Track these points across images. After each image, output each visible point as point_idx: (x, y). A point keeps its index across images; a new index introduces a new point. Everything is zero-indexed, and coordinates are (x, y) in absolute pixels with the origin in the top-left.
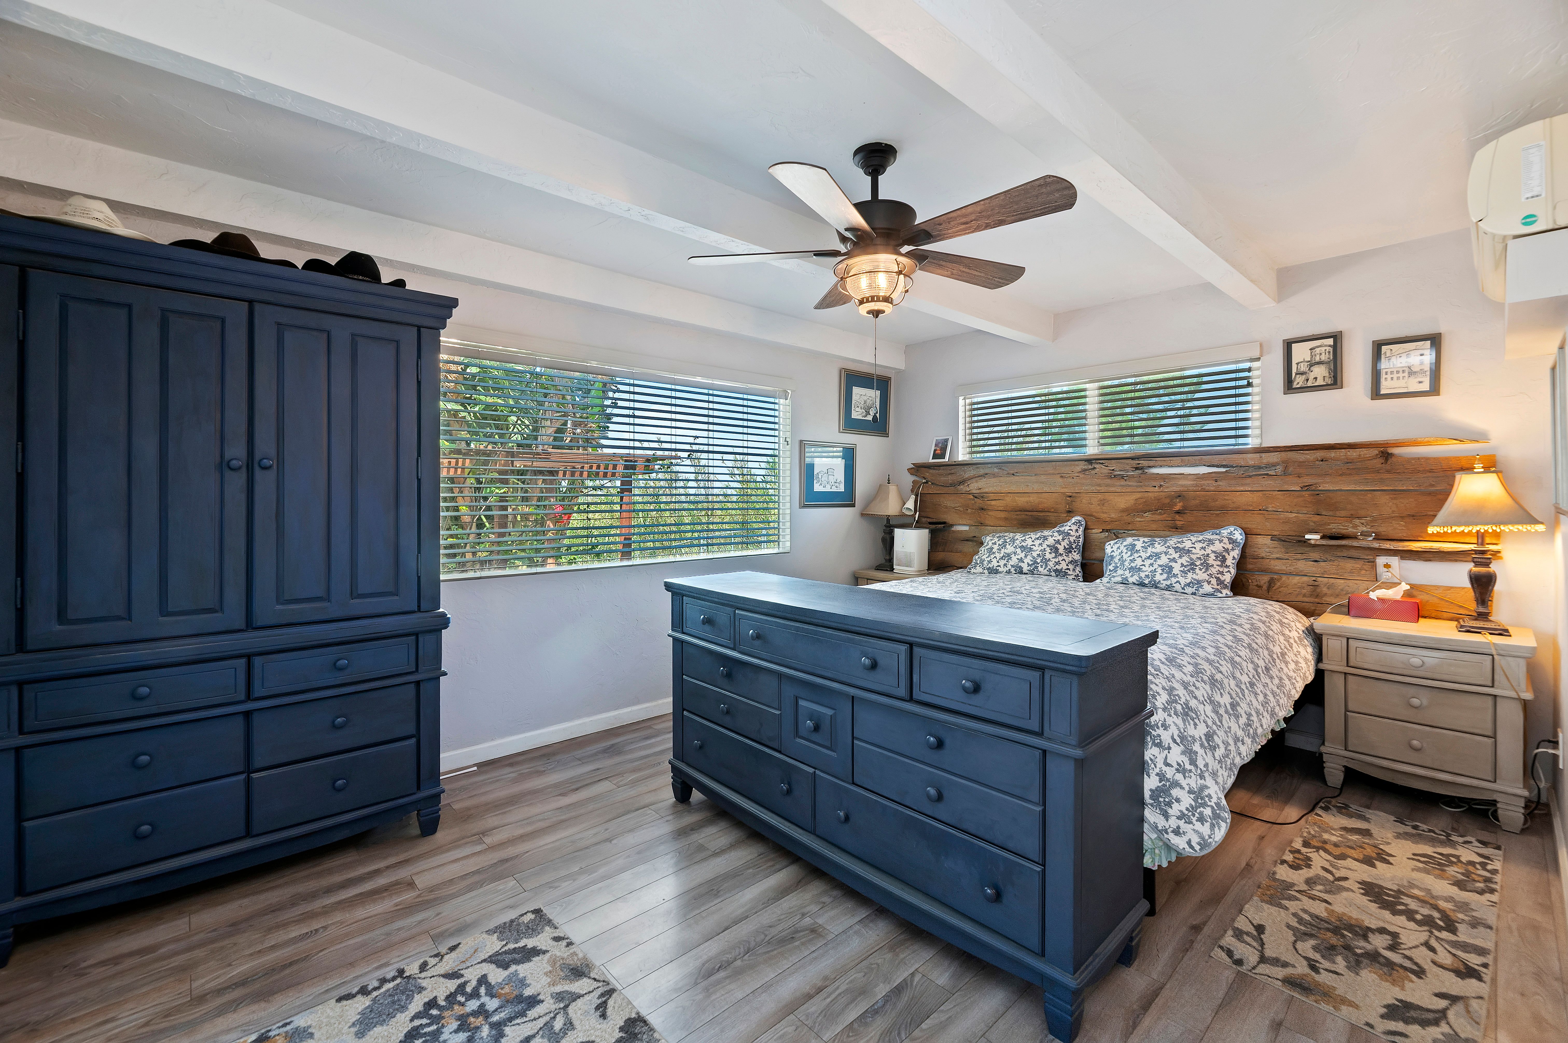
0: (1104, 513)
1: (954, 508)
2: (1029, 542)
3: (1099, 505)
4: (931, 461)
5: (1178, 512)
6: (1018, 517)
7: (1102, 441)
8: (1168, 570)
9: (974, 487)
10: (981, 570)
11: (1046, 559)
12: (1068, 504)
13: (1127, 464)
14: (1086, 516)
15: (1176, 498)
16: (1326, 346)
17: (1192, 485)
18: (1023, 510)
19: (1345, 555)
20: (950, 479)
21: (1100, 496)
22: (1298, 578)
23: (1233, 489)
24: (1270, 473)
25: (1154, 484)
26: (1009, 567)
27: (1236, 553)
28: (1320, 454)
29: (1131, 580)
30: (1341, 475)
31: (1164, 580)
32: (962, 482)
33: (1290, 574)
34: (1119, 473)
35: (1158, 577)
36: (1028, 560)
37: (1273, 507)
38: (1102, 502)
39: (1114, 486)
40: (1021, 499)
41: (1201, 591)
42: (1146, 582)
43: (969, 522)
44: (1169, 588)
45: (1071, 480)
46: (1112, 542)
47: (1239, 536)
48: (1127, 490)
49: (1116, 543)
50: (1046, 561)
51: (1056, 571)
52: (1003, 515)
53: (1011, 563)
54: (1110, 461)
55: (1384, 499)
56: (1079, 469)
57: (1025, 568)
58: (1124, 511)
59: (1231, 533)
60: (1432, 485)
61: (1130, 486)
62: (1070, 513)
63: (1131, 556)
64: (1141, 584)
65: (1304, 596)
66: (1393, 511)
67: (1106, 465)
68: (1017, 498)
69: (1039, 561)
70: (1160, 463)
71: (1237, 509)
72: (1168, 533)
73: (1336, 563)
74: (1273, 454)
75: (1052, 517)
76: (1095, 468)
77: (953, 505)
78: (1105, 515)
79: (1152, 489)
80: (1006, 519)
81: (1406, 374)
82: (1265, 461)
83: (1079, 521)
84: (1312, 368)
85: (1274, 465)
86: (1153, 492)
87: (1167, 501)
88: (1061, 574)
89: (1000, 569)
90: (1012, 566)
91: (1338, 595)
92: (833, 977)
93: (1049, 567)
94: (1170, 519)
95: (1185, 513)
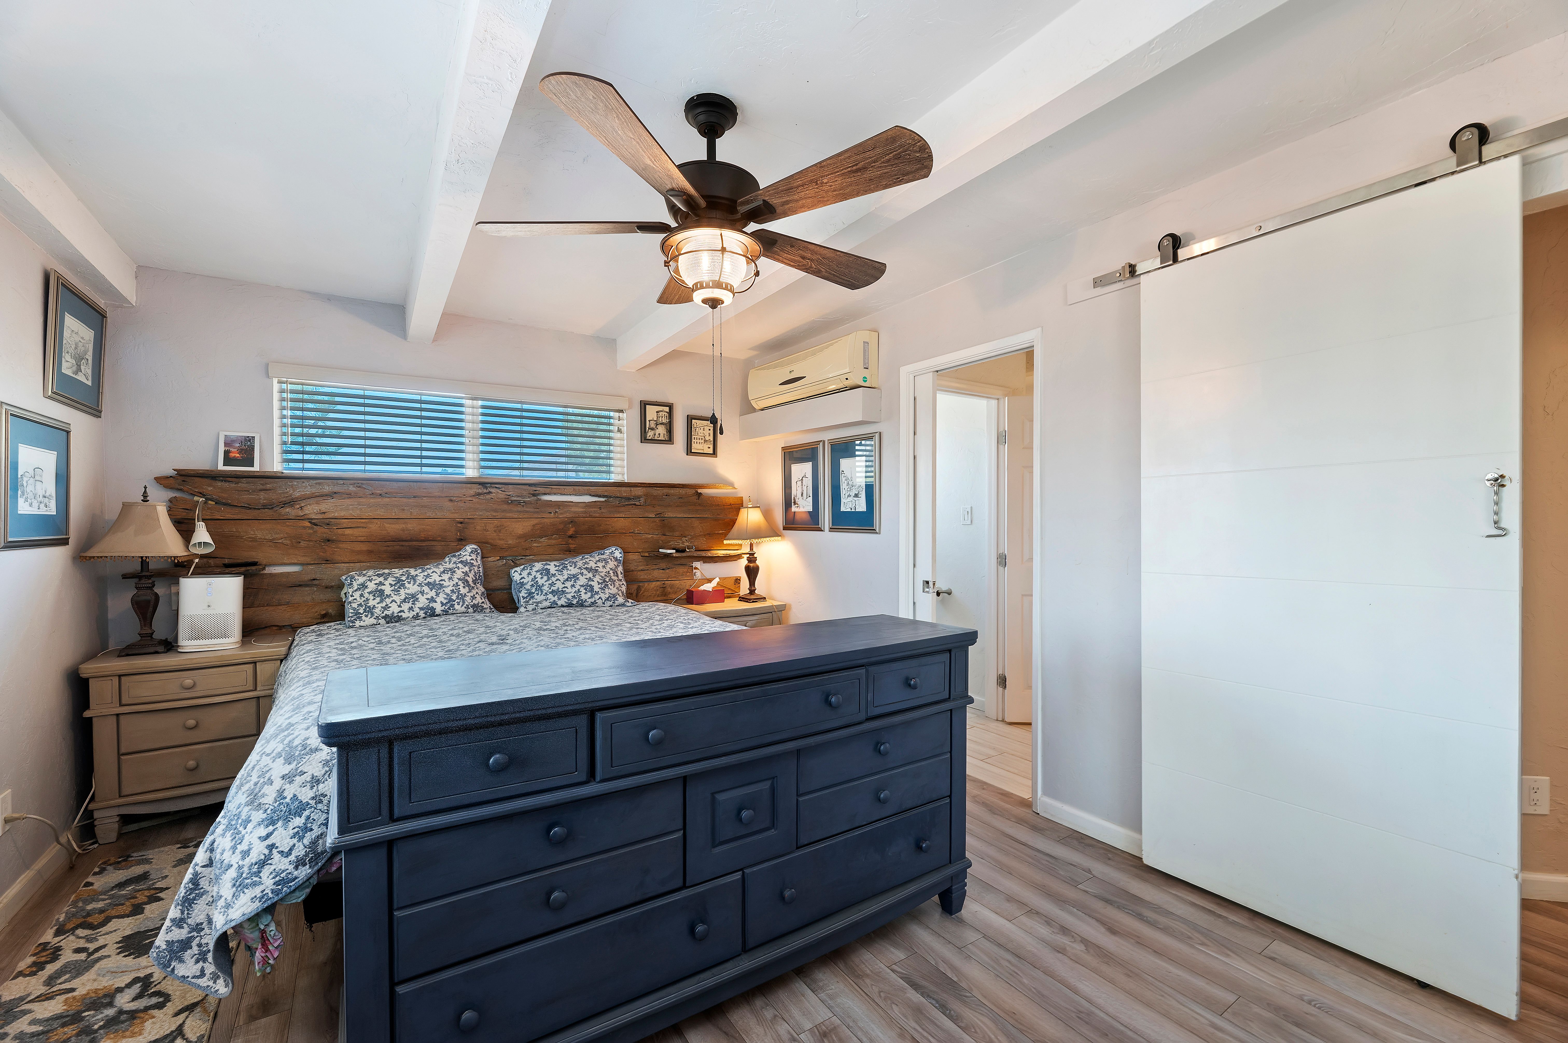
0: (500, 539)
1: (271, 541)
2: (435, 578)
3: (495, 531)
4: (221, 467)
5: (570, 537)
6: (389, 549)
7: (483, 464)
8: (589, 588)
9: (312, 510)
10: (373, 621)
11: (461, 594)
12: (460, 531)
13: (525, 490)
14: (481, 543)
15: (569, 523)
16: (665, 412)
17: (582, 512)
18: (397, 540)
19: (679, 563)
20: (263, 497)
21: (496, 522)
22: (654, 583)
23: (612, 516)
24: (638, 503)
25: (550, 510)
26: (417, 610)
27: (620, 569)
28: (666, 490)
29: (560, 603)
30: (677, 506)
31: (589, 598)
32: (291, 503)
33: (649, 581)
34: (515, 499)
35: (584, 597)
36: (441, 598)
37: (638, 530)
38: (499, 529)
39: (510, 511)
40: (393, 526)
41: (617, 603)
42: (575, 602)
43: (302, 559)
44: (593, 604)
45: (462, 504)
46: (518, 569)
47: (618, 554)
48: (524, 516)
49: (524, 569)
50: (462, 597)
51: (474, 606)
52: (364, 547)
53: (419, 605)
54: (507, 486)
55: (696, 523)
56: (472, 492)
57: (439, 608)
58: (520, 537)
59: (612, 553)
60: (718, 515)
61: (527, 512)
62: (462, 541)
63: (548, 580)
64: (570, 605)
65: (658, 596)
66: (701, 531)
67: (503, 489)
68: (387, 525)
69: (454, 597)
70: (555, 491)
71: (614, 532)
72: (564, 556)
73: (674, 569)
74: (638, 488)
75: (438, 547)
76: (490, 492)
77: (269, 537)
78: (502, 542)
79: (548, 515)
80: (370, 552)
81: (703, 441)
82: (633, 494)
83: (475, 549)
84: (657, 426)
85: (639, 497)
86: (549, 519)
87: (561, 526)
88: (477, 608)
89: (404, 615)
90: (421, 609)
91: (676, 592)
92: (899, 1030)
93: (466, 603)
94: (564, 543)
95: (576, 537)
